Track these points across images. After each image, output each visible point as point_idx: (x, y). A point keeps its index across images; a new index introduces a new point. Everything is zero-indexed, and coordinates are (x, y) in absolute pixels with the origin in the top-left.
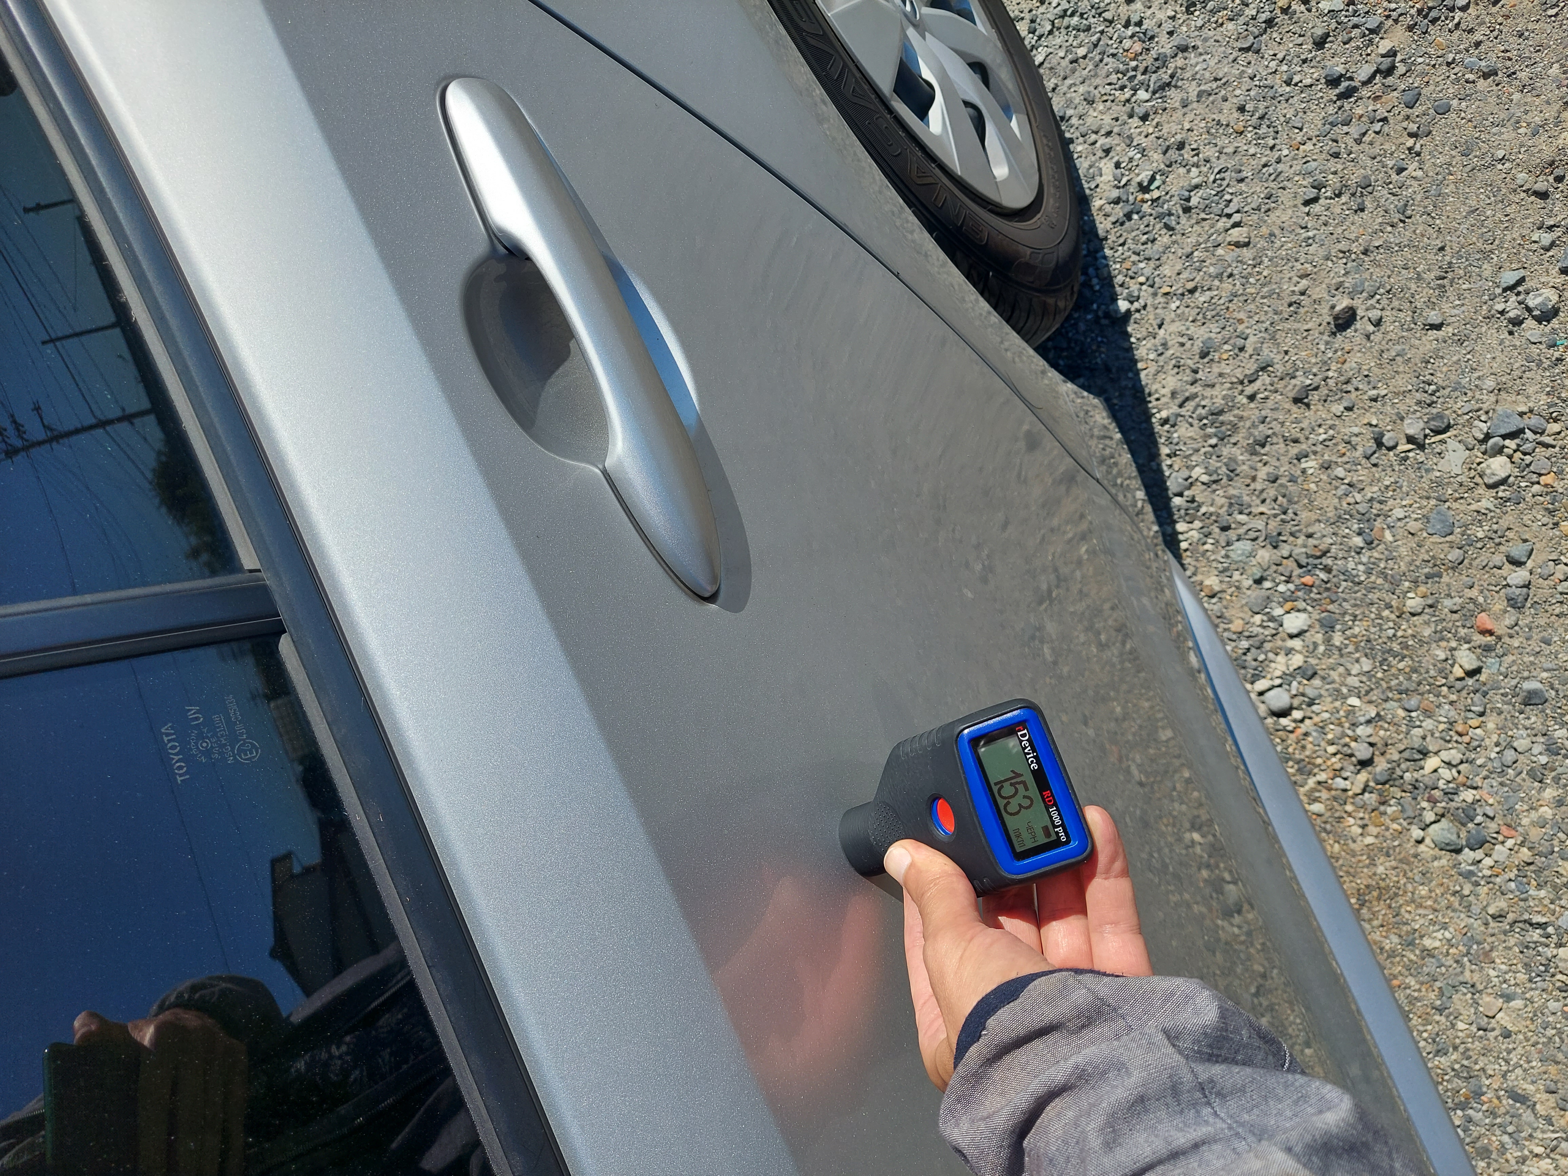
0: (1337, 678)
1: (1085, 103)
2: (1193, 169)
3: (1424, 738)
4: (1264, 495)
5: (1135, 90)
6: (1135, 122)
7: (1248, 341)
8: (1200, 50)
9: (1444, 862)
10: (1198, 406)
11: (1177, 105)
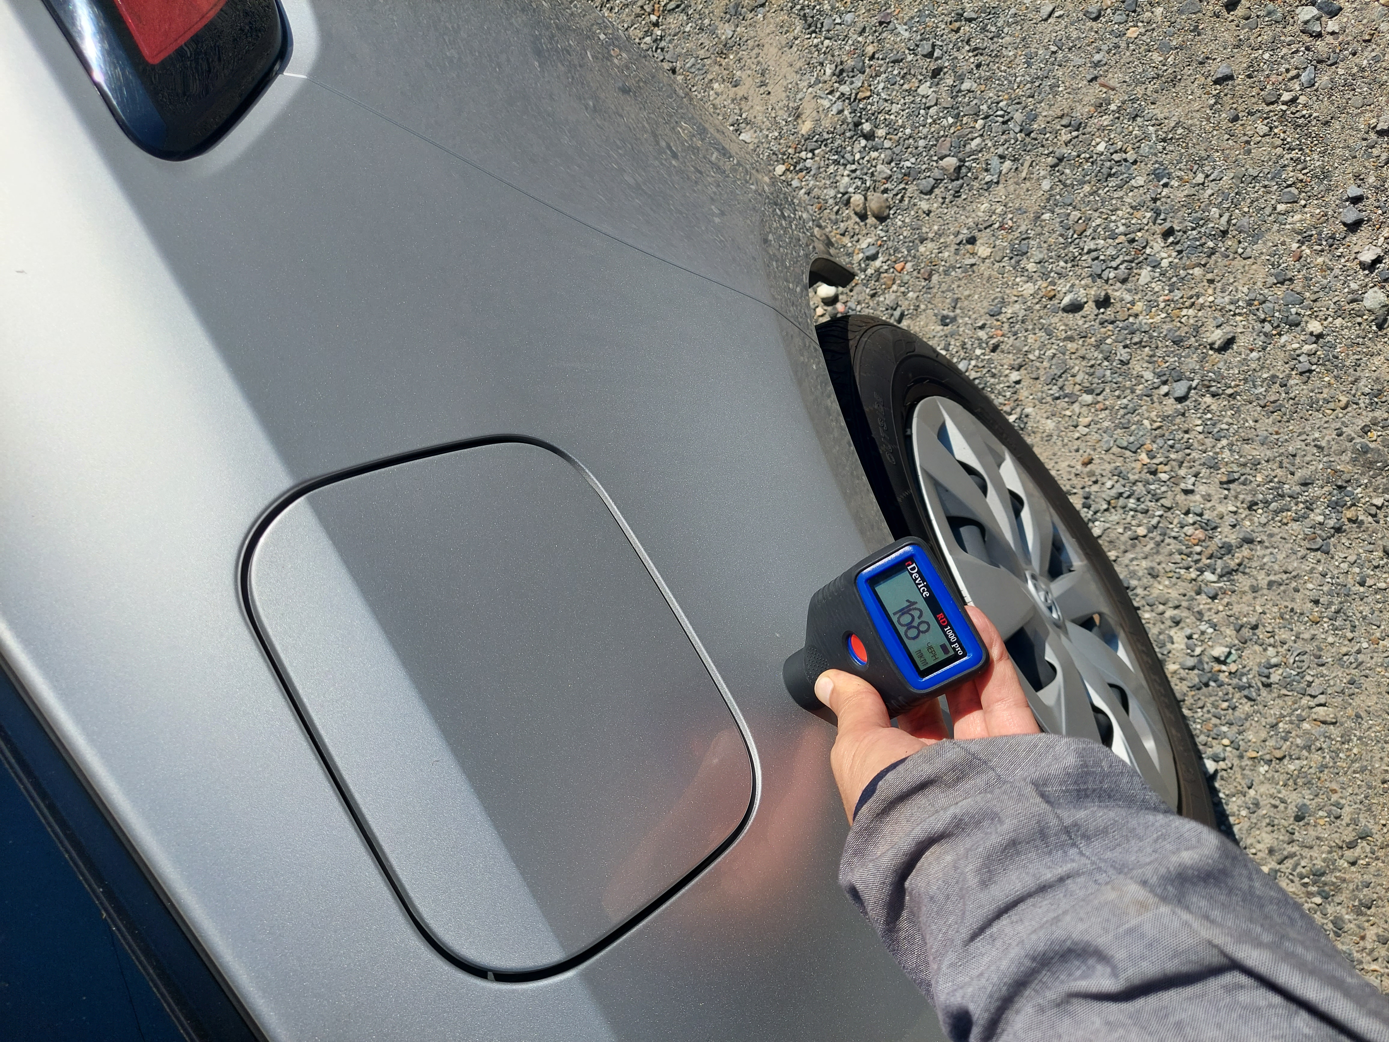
1: (1149, 577)
2: (1270, 649)
5: (1201, 571)
6: (1203, 598)
7: (1343, 810)
8: (1267, 544)
10: (1297, 865)
11: (1247, 589)
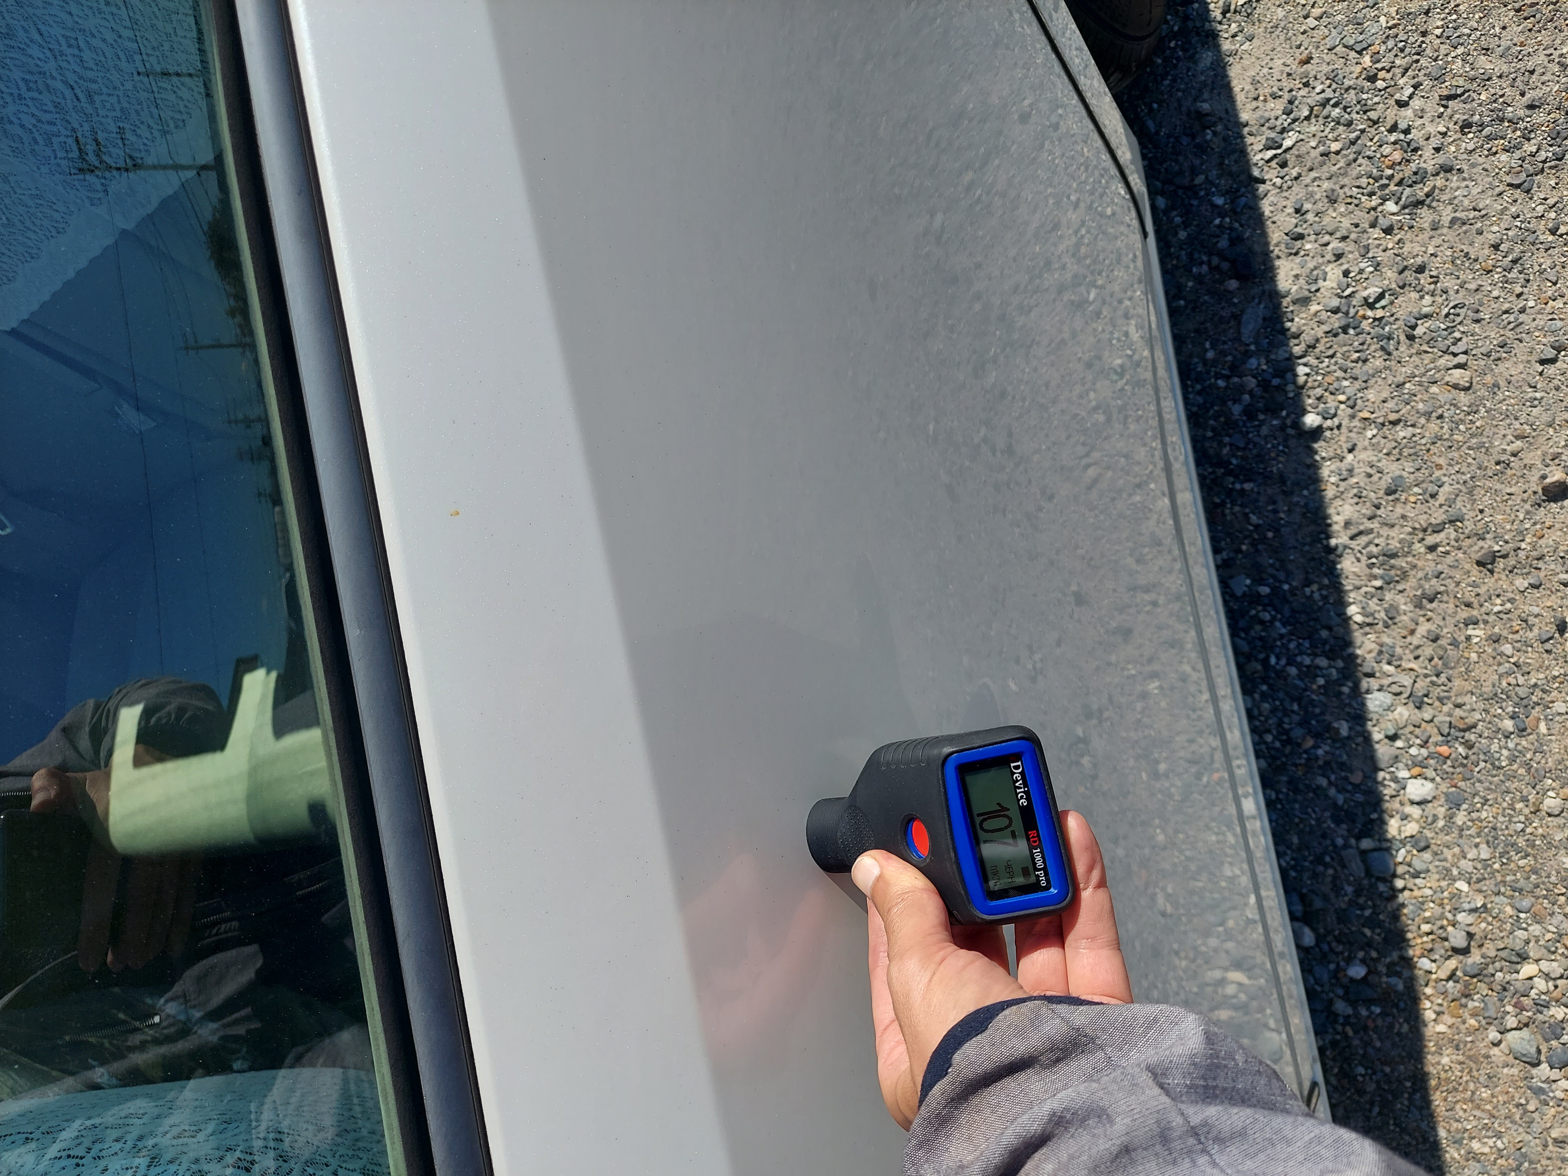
0: (1449, 857)
2: (1427, 297)
3: (1527, 942)
4: (1419, 652)
5: (1384, 200)
6: (1376, 233)
7: (1441, 489)
8: (1465, 175)
9: (1515, 1071)
10: (1370, 543)
11: (1426, 226)
